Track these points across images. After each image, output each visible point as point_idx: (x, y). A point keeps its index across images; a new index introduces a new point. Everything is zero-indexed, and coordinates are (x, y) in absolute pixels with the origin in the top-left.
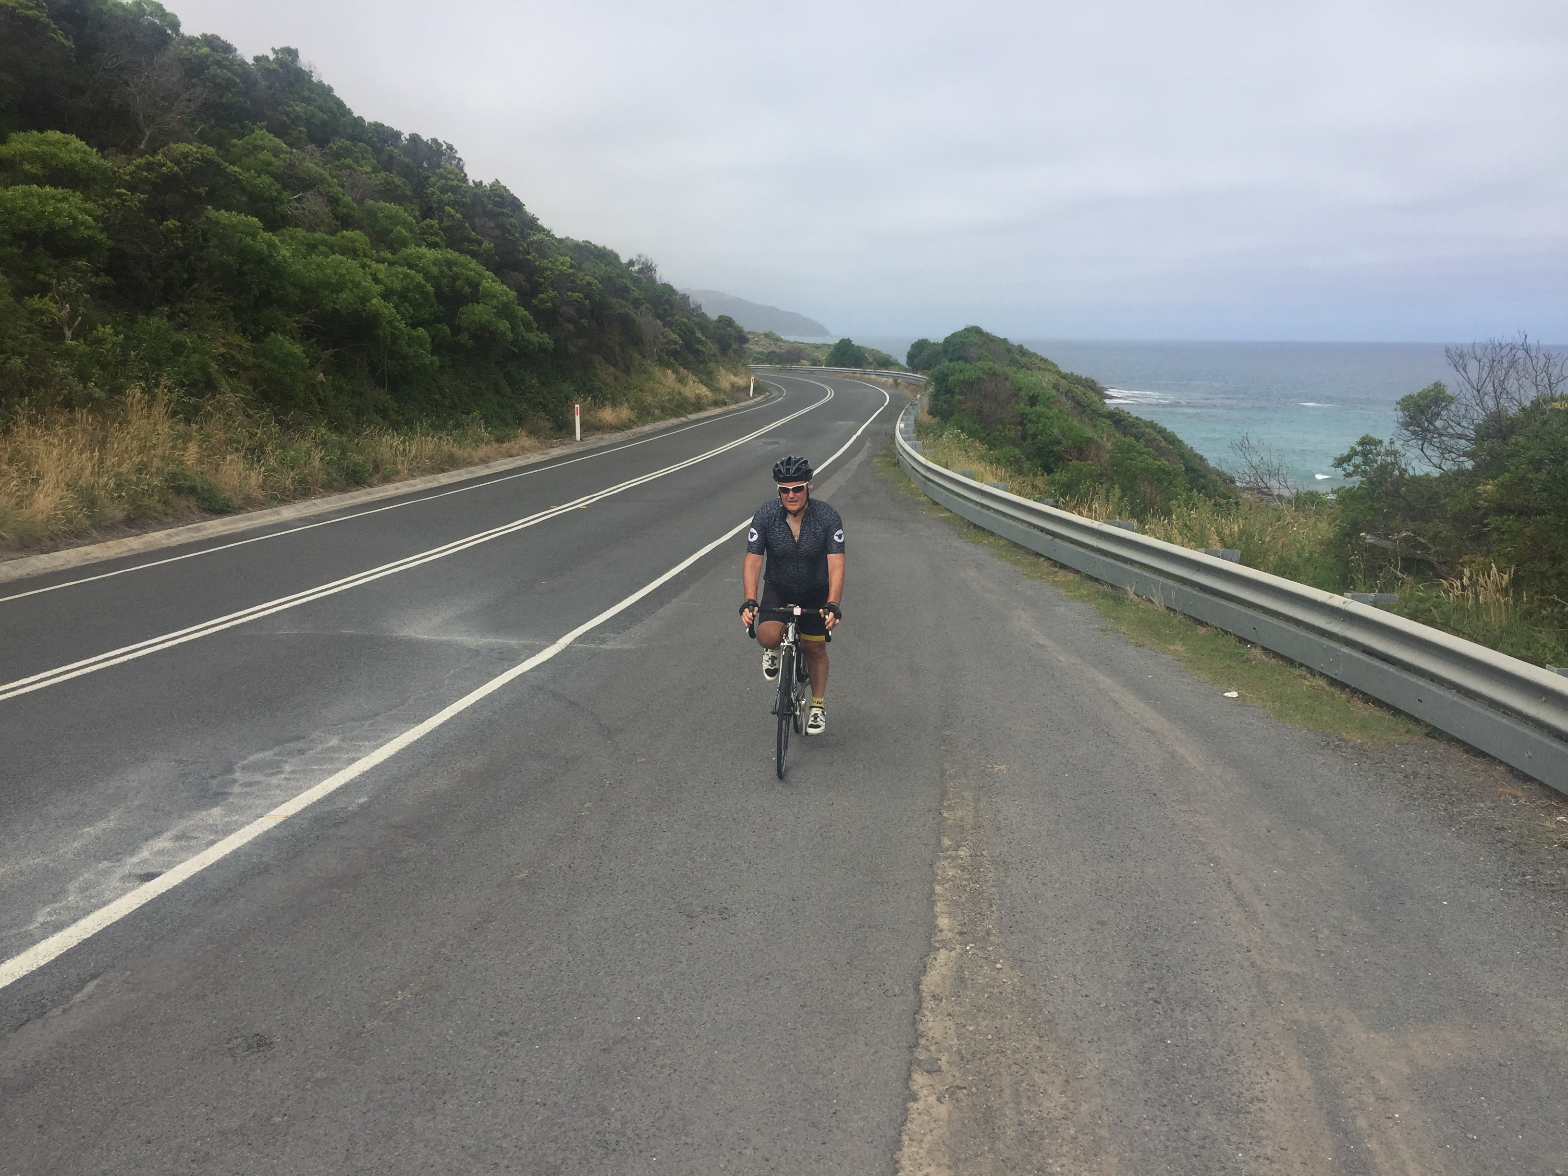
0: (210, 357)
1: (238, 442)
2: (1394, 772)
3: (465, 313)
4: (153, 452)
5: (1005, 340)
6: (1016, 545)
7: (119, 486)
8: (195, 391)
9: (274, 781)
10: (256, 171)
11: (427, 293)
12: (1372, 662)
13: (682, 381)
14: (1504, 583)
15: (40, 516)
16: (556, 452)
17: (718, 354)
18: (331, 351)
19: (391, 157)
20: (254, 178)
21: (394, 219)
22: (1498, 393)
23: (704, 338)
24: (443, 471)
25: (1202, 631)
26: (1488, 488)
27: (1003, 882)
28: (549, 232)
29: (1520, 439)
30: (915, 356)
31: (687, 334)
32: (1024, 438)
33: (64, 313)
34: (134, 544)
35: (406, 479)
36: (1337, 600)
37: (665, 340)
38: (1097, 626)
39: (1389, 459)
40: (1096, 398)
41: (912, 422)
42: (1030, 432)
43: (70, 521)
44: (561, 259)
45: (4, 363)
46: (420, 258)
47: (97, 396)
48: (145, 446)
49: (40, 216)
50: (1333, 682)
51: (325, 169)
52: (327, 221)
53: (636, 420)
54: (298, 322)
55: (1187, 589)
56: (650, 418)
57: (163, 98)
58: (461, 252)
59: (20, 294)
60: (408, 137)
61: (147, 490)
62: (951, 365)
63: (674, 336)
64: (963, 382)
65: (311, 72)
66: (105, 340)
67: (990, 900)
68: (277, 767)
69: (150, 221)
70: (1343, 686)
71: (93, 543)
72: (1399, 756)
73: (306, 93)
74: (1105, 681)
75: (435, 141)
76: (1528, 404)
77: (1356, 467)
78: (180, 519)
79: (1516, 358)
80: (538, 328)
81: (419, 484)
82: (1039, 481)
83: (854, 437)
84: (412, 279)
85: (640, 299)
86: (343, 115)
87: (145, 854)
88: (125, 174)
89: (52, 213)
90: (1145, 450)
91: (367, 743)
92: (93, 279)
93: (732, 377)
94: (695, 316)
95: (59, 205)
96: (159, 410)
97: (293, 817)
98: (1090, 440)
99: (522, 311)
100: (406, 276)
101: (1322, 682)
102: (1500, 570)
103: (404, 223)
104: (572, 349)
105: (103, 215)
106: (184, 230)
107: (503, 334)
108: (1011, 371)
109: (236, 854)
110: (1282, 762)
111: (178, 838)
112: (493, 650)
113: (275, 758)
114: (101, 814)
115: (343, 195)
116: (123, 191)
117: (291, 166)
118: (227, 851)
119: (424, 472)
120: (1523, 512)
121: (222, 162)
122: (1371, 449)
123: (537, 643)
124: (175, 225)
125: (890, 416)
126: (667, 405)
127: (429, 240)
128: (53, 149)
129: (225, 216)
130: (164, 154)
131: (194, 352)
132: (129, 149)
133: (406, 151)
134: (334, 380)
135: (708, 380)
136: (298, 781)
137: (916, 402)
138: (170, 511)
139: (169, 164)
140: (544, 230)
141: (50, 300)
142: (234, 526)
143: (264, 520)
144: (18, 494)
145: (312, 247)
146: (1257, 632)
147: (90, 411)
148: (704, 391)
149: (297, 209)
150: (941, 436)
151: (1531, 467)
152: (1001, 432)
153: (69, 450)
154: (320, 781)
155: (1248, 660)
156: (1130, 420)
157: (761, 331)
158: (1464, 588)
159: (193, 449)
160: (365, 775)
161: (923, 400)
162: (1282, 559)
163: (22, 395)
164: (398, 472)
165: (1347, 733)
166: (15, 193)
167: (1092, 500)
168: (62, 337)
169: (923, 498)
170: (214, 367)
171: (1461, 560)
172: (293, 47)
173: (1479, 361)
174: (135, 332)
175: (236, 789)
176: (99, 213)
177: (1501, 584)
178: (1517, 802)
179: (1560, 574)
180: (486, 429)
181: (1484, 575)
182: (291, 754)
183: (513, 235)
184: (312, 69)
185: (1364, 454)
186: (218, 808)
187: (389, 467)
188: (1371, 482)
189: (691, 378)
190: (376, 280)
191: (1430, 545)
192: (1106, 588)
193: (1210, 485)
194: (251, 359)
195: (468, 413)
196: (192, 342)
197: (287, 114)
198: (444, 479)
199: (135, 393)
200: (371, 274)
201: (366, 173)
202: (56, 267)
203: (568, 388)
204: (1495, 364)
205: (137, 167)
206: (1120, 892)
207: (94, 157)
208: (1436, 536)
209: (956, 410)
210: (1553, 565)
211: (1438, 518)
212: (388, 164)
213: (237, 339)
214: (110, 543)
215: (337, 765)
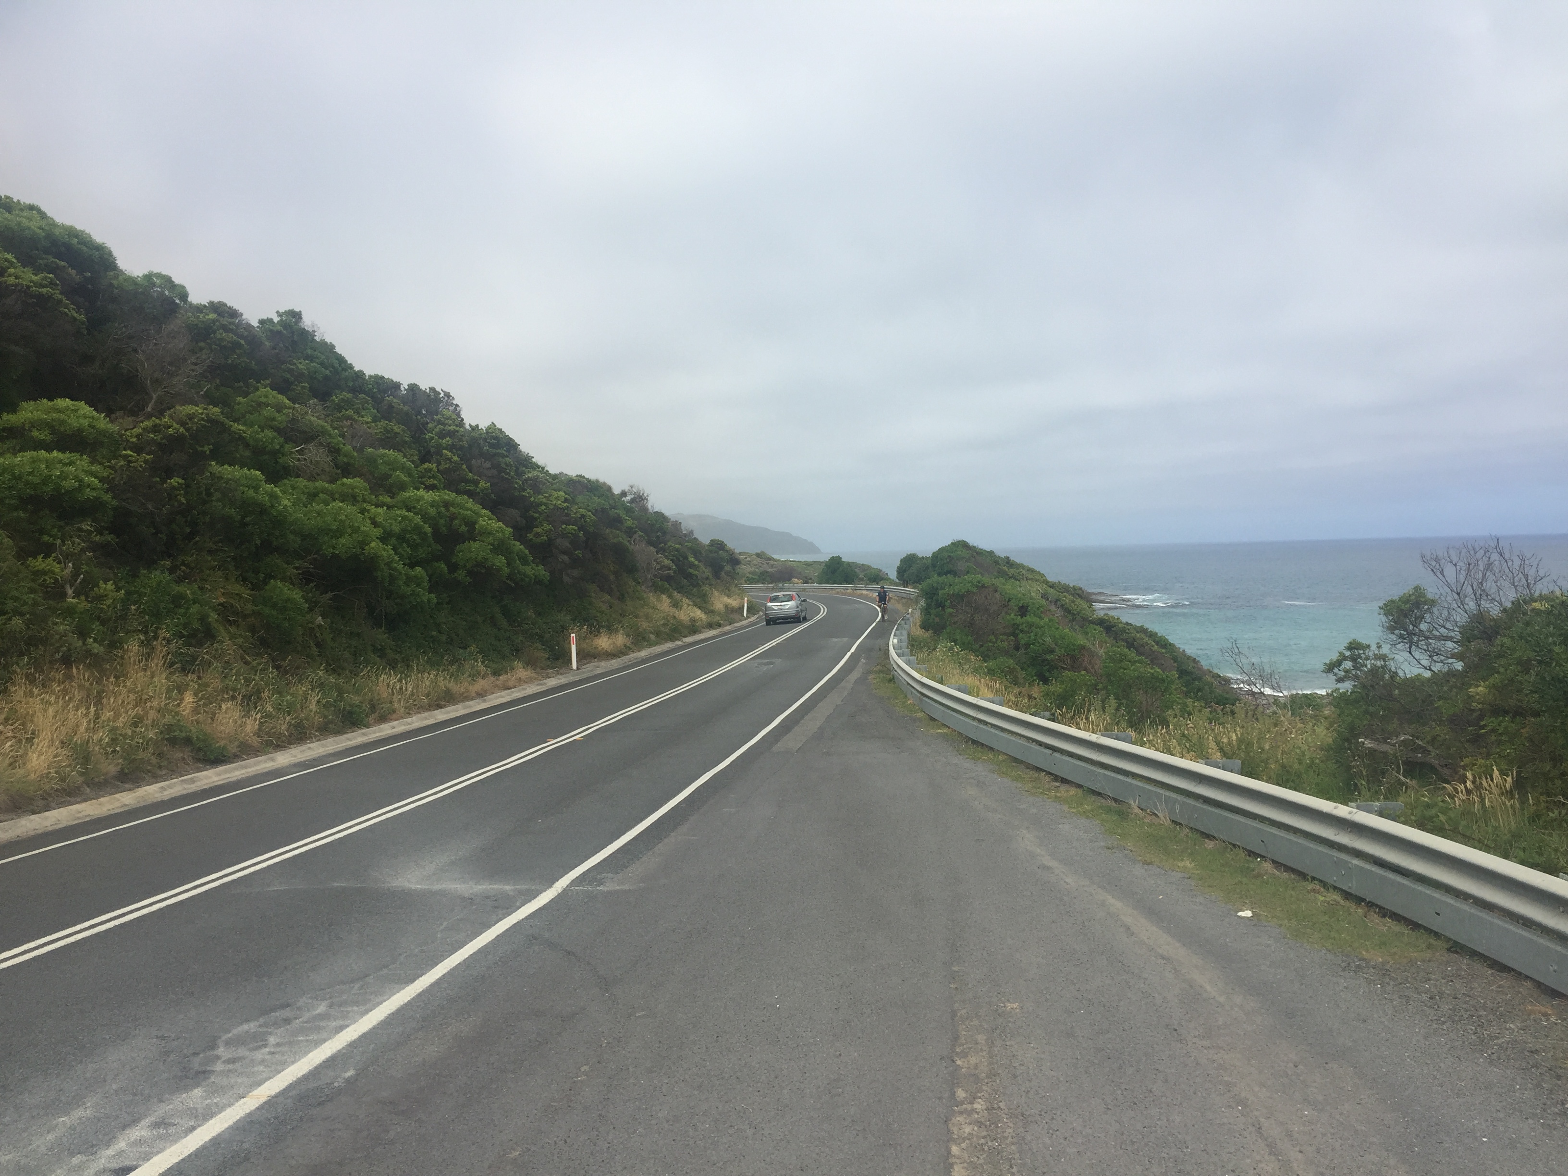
0: (210, 608)
1: (234, 690)
2: (1419, 993)
3: (462, 551)
4: (148, 705)
5: (991, 553)
6: (1016, 760)
7: (114, 740)
8: (193, 642)
9: (259, 1055)
10: (259, 427)
11: (425, 533)
12: (1385, 874)
13: (676, 605)
14: (1508, 786)
15: (32, 776)
16: (552, 682)
17: (711, 577)
18: (329, 595)
19: (391, 407)
20: (257, 433)
21: (393, 466)
22: (1478, 595)
23: (696, 563)
24: (440, 707)
25: (1210, 845)
26: (1480, 690)
27: (1023, 1139)
28: (543, 468)
29: (1505, 640)
30: (905, 571)
31: (680, 560)
32: (1017, 648)
33: (67, 572)
34: (127, 799)
35: (402, 718)
36: (1342, 811)
37: (658, 566)
38: (1102, 844)
39: (1379, 663)
40: (1085, 605)
41: (905, 637)
42: (1022, 642)
43: (63, 780)
44: (555, 494)
45: (5, 624)
46: (418, 501)
47: (96, 651)
48: (141, 699)
49: (46, 480)
50: (1347, 895)
51: (326, 422)
52: (328, 470)
53: (631, 646)
54: (297, 568)
55: (1191, 801)
56: (646, 643)
57: (171, 364)
58: (458, 492)
59: (23, 555)
60: (407, 387)
61: (142, 743)
62: (940, 579)
63: (667, 562)
64: (953, 595)
65: (314, 331)
66: (106, 596)
67: (1010, 1160)
68: (262, 1040)
69: (154, 480)
70: (1359, 900)
71: (85, 800)
72: (1422, 974)
73: (309, 351)
74: (1115, 904)
75: (432, 389)
76: (1509, 605)
77: (1347, 671)
78: (173, 771)
79: (1492, 560)
80: (533, 561)
81: (416, 721)
82: (1036, 691)
83: (849, 654)
84: (410, 520)
85: (633, 528)
86: (344, 370)
87: (122, 1145)
88: (131, 436)
89: (59, 477)
90: (1137, 658)
91: (355, 1008)
92: (97, 538)
93: (726, 598)
94: (687, 541)
95: (66, 469)
96: (156, 663)
97: (276, 1096)
98: (1083, 647)
99: (518, 546)
100: (404, 518)
101: (1336, 897)
102: (1503, 773)
103: (403, 468)
104: (566, 579)
105: (108, 476)
106: (188, 486)
107: (499, 570)
108: (998, 582)
109: (215, 1142)
110: (1303, 986)
111: (156, 1125)
112: (488, 897)
113: (260, 1030)
114: (77, 1101)
115: (344, 444)
116: (129, 452)
117: (294, 420)
118: (207, 1138)
119: (421, 709)
120: (1518, 713)
121: (226, 421)
122: (1359, 654)
123: (533, 888)
124: (178, 483)
125: (882, 632)
126: (663, 629)
127: (428, 483)
128: (62, 416)
129: (228, 471)
130: (171, 417)
131: (194, 603)
132: (136, 411)
133: (404, 400)
134: (332, 623)
135: (702, 602)
136: (283, 1055)
137: (908, 616)
138: (165, 763)
139: (175, 425)
140: (539, 467)
141: (54, 561)
142: (228, 775)
143: (258, 768)
144: (11, 754)
145: (313, 496)
146: (1265, 845)
147: (89, 667)
148: (699, 614)
149: (299, 460)
150: (934, 649)
151: (1519, 668)
152: (994, 643)
153: (64, 708)
154: (306, 1053)
155: (1259, 876)
156: (1120, 625)
157: (754, 551)
158: (1469, 792)
159: (189, 698)
160: (353, 1045)
161: (915, 615)
162: (1283, 767)
163: (21, 654)
164: (394, 712)
165: (1367, 951)
166: (22, 460)
167: (1089, 711)
168: (64, 595)
169: (920, 715)
170: (213, 616)
171: (1462, 763)
172: (297, 310)
173: (1455, 565)
174: (135, 587)
175: (219, 1067)
176: (105, 474)
177: (1505, 786)
178: (1548, 1020)
179: (1563, 774)
180: (483, 662)
181: (1487, 778)
182: (276, 1024)
183: (508, 474)
184: (315, 329)
185: (1354, 659)
186: (199, 1089)
187: (386, 706)
188: (1364, 687)
189: (686, 601)
190: (375, 524)
191: (1430, 748)
192: (1110, 803)
193: (1206, 687)
194: (249, 607)
195: (465, 648)
196: (192, 593)
197: (290, 371)
198: (440, 715)
199: (133, 647)
200: (370, 518)
201: (367, 423)
202: (61, 528)
203: (564, 617)
204: (1471, 567)
205: (144, 429)
206: (1146, 1145)
207: (102, 422)
208: (1434, 739)
209: (948, 623)
210: (1555, 766)
211: (1434, 721)
212: (388, 413)
213: (237, 588)
214: (102, 799)
215: (325, 1035)
